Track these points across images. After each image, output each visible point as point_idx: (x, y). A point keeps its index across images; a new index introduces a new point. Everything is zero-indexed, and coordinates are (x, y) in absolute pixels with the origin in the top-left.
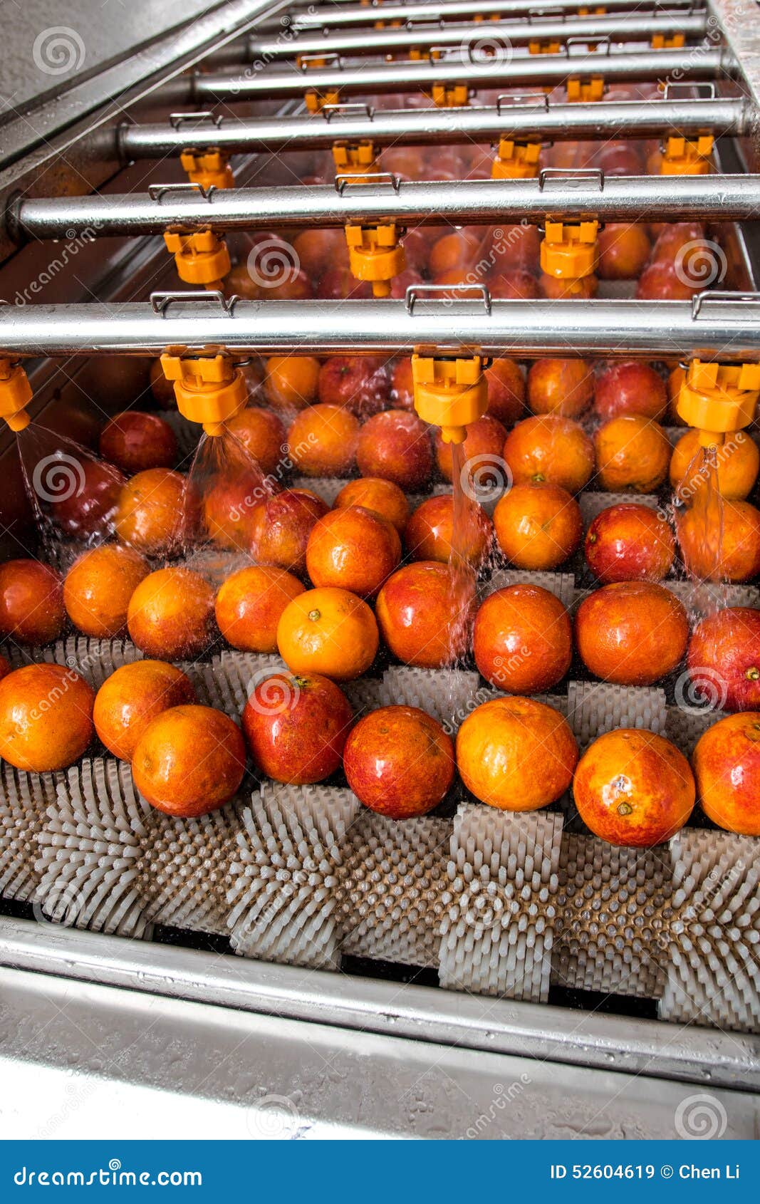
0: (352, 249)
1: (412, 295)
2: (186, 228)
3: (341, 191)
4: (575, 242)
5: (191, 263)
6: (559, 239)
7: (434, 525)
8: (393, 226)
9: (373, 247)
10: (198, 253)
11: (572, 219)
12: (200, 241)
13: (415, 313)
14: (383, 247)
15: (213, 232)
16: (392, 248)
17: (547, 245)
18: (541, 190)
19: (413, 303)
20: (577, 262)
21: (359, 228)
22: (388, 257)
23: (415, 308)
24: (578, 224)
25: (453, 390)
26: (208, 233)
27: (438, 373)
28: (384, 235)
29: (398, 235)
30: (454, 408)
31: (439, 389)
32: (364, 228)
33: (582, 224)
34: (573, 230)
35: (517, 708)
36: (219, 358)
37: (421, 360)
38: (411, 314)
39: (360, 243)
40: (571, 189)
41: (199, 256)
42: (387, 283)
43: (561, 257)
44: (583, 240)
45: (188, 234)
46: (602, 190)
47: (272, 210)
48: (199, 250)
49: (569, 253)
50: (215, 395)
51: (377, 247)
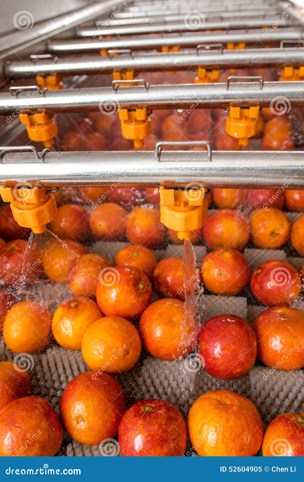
0: (122, 122)
1: (160, 148)
2: (31, 111)
3: (116, 90)
4: (246, 118)
5: (34, 130)
6: (238, 116)
7: (168, 276)
8: (145, 109)
9: (134, 121)
10: (39, 125)
11: (245, 105)
12: (39, 118)
13: (161, 160)
14: (139, 121)
15: (47, 113)
16: (144, 121)
17: (230, 119)
18: (228, 89)
19: (160, 153)
20: (248, 129)
21: (126, 110)
22: (142, 126)
23: (161, 156)
24: (248, 108)
25: (186, 209)
26: (43, 114)
27: (177, 198)
28: (140, 114)
29: (148, 115)
30: (187, 220)
31: (177, 208)
32: (129, 110)
33: (251, 108)
34: (246, 111)
35: (224, 399)
36: (35, 188)
37: (166, 191)
38: (159, 161)
39: (126, 118)
40: (245, 88)
41: (40, 126)
42: (142, 141)
43: (238, 126)
44: (250, 116)
45: (32, 114)
46: (261, 89)
47: (78, 101)
48: (39, 122)
49: (242, 124)
50: (34, 211)
51: (136, 120)
